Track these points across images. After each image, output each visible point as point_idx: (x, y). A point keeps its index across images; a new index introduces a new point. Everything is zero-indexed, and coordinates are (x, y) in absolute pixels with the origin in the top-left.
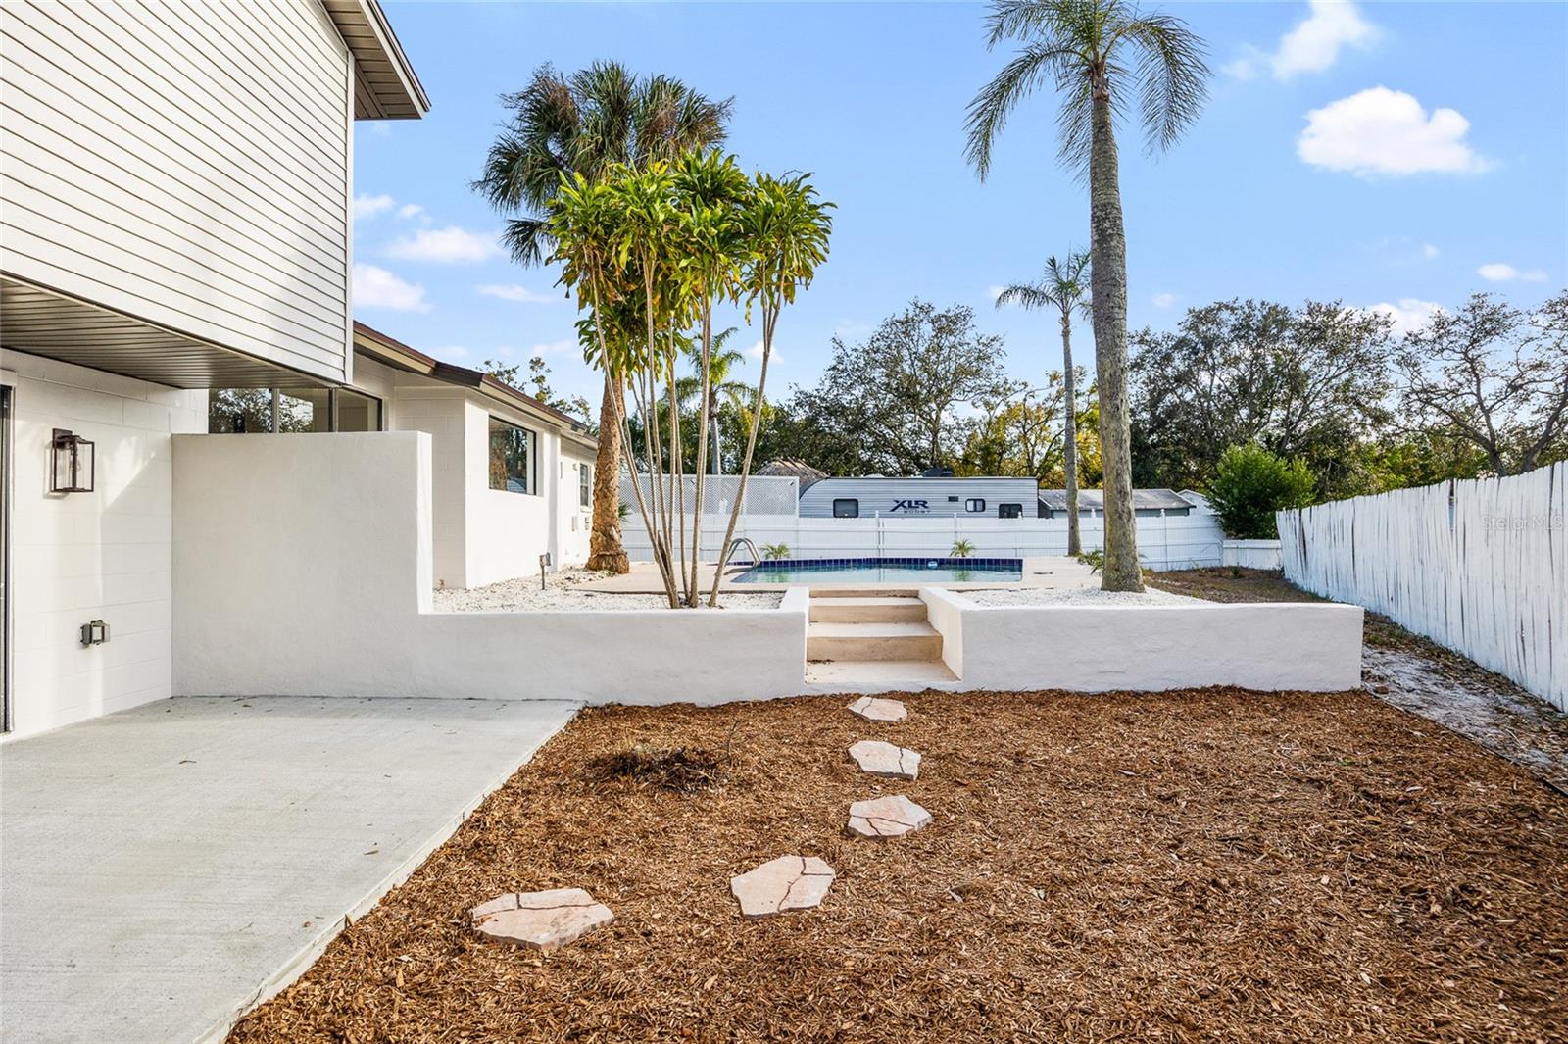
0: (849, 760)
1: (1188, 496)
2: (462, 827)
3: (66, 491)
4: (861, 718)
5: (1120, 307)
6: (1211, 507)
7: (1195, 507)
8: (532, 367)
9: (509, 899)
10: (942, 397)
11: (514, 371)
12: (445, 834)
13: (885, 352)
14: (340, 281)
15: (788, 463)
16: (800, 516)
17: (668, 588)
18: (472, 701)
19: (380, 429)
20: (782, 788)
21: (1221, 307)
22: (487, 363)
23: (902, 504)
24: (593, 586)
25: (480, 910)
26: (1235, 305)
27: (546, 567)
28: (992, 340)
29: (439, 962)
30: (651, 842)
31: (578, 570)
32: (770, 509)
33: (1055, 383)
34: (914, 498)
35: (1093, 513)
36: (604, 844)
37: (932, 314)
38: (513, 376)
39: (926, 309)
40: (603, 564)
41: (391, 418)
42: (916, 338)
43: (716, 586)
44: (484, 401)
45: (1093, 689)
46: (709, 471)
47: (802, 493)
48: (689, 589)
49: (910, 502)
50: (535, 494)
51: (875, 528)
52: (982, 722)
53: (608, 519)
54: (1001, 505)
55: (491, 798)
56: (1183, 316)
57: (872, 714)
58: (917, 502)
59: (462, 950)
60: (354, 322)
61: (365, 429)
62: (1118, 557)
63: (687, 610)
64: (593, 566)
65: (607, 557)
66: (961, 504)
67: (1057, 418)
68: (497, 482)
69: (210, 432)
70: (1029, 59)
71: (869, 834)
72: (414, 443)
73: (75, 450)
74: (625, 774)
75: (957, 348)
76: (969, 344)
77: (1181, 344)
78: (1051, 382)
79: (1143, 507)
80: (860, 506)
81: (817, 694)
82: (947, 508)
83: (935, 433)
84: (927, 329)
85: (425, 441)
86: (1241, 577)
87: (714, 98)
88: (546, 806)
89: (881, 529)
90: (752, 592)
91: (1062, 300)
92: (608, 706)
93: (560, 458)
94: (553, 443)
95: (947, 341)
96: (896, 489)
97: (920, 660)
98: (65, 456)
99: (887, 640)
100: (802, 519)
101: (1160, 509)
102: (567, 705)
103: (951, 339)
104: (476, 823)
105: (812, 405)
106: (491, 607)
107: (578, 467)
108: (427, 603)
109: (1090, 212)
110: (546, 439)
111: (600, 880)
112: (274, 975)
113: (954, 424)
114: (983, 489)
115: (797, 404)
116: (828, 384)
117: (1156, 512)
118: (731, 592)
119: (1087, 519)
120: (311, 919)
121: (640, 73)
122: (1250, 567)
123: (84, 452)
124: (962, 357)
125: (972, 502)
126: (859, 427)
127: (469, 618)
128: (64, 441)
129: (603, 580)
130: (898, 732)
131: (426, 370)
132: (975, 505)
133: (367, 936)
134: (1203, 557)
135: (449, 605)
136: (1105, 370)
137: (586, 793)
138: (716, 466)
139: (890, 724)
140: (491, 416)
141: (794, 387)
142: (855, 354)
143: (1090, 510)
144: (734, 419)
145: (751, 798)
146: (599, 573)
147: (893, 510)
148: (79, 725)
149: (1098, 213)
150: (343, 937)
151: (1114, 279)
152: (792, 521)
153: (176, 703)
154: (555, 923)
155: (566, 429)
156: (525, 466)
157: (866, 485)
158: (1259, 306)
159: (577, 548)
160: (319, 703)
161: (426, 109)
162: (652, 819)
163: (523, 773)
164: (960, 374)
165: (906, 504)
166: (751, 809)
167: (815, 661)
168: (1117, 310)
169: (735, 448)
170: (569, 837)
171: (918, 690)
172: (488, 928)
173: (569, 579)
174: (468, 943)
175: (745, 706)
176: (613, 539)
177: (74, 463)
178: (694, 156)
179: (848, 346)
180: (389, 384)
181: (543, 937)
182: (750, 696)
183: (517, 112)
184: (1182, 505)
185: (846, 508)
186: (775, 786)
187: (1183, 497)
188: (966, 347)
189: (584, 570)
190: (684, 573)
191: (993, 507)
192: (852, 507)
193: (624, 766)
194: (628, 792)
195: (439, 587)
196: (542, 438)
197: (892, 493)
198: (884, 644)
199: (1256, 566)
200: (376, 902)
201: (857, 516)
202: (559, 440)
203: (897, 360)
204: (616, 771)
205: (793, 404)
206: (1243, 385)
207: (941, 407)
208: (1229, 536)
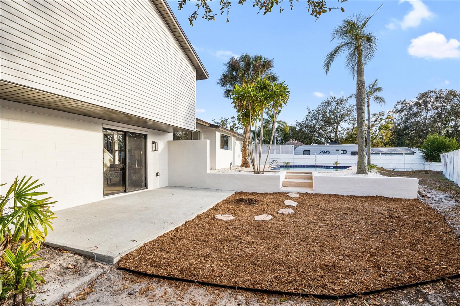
0: (283, 203)
1: (414, 149)
2: (214, 206)
3: (154, 151)
4: (289, 196)
5: (363, 105)
6: (421, 152)
7: (416, 152)
8: (232, 119)
9: (220, 215)
10: (338, 123)
11: (228, 120)
12: (211, 207)
13: (321, 111)
14: (194, 112)
15: (293, 141)
16: (294, 155)
17: (254, 170)
18: (216, 190)
19: (200, 139)
20: (269, 206)
21: (431, 92)
22: (222, 118)
23: (322, 152)
24: (241, 170)
25: (216, 216)
26: (436, 91)
27: (231, 165)
28: (354, 106)
29: (210, 221)
30: (243, 211)
31: (239, 166)
32: (287, 153)
33: (375, 117)
34: (326, 150)
35: (380, 154)
36: (236, 211)
37: (336, 100)
38: (227, 121)
39: (334, 98)
40: (244, 165)
41: (202, 136)
42: (331, 106)
43: (264, 170)
44: (219, 131)
45: (345, 195)
46: (273, 143)
47: (295, 149)
48: (258, 171)
49: (325, 151)
50: (230, 150)
51: (315, 158)
52: (314, 199)
53: (246, 155)
54: (351, 152)
55: (219, 203)
56: (417, 95)
57: (291, 196)
58: (327, 151)
59: (213, 220)
60: (196, 118)
61: (197, 139)
62: (360, 166)
63: (258, 174)
64: (242, 166)
65: (245, 164)
66: (339, 152)
67: (375, 127)
68: (222, 147)
69: (173, 140)
70: (341, 46)
71: (281, 213)
72: (206, 142)
73: (155, 144)
74: (241, 201)
75: (343, 108)
76: (347, 107)
77: (416, 104)
78: (373, 116)
79: (397, 152)
80: (311, 152)
81: (282, 192)
82: (336, 153)
83: (336, 132)
84: (334, 104)
85: (208, 141)
86: (428, 173)
87: (269, 59)
88: (227, 205)
89: (316, 158)
90: (274, 172)
91: (368, 97)
92: (241, 192)
93: (236, 141)
94: (234, 139)
95: (340, 107)
96: (321, 148)
97: (308, 187)
98: (154, 145)
99: (300, 182)
100: (295, 155)
101: (403, 153)
102: (234, 191)
103: (342, 106)
104: (216, 206)
105: (301, 125)
106: (220, 173)
107: (240, 143)
108: (208, 171)
109: (356, 82)
110: (232, 138)
111: (234, 214)
112: (190, 218)
113: (342, 129)
114: (346, 148)
115: (297, 125)
116: (305, 120)
117: (402, 154)
118: (268, 172)
119: (378, 156)
120: (193, 213)
121: (252, 55)
122: (434, 170)
123: (157, 144)
124: (345, 110)
125: (343, 151)
126: (314, 131)
127: (216, 174)
128: (154, 143)
129: (244, 168)
130: (295, 199)
131: (208, 125)
132: (344, 152)
133: (200, 216)
134: (418, 167)
135: (213, 172)
136: (359, 121)
137: (234, 204)
138: (275, 142)
139: (294, 198)
140: (221, 134)
141: (296, 121)
142: (313, 112)
143: (379, 153)
144: (281, 130)
145: (262, 207)
146: (243, 167)
147: (320, 153)
148: (156, 189)
149: (358, 83)
150: (197, 216)
151: (362, 98)
152: (292, 156)
153: (169, 187)
154: (226, 218)
155: (237, 135)
156: (228, 144)
157: (312, 147)
158: (444, 91)
159: (239, 161)
160: (191, 188)
161: (208, 77)
162: (244, 208)
163: (224, 200)
164: (344, 116)
165: (324, 152)
166: (262, 208)
167: (284, 186)
168: (362, 106)
169: (281, 137)
170: (230, 209)
171: (304, 193)
172: (217, 218)
173: (236, 168)
174: (214, 219)
175: (267, 193)
176: (246, 160)
177: (155, 146)
178: (260, 80)
179: (311, 109)
180: (202, 128)
181: (224, 219)
182: (268, 192)
183: (227, 67)
184: (411, 152)
185: (307, 153)
186: (268, 206)
187: (412, 150)
188: (346, 108)
189: (240, 166)
190: (257, 167)
191: (349, 152)
192: (308, 152)
193: (241, 200)
194: (241, 204)
195: (211, 169)
196: (231, 138)
197: (320, 149)
198: (300, 183)
199: (436, 170)
200: (202, 213)
201: (310, 155)
202: (235, 138)
203: (325, 113)
204: (240, 201)
205: (296, 125)
206: (439, 115)
207: (338, 125)
208: (427, 161)
